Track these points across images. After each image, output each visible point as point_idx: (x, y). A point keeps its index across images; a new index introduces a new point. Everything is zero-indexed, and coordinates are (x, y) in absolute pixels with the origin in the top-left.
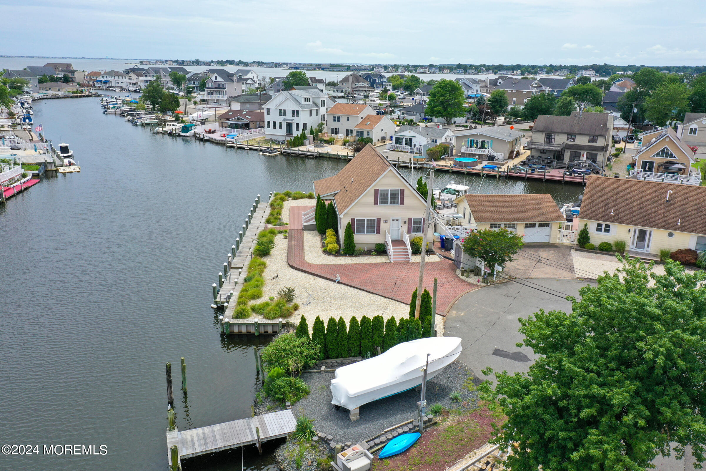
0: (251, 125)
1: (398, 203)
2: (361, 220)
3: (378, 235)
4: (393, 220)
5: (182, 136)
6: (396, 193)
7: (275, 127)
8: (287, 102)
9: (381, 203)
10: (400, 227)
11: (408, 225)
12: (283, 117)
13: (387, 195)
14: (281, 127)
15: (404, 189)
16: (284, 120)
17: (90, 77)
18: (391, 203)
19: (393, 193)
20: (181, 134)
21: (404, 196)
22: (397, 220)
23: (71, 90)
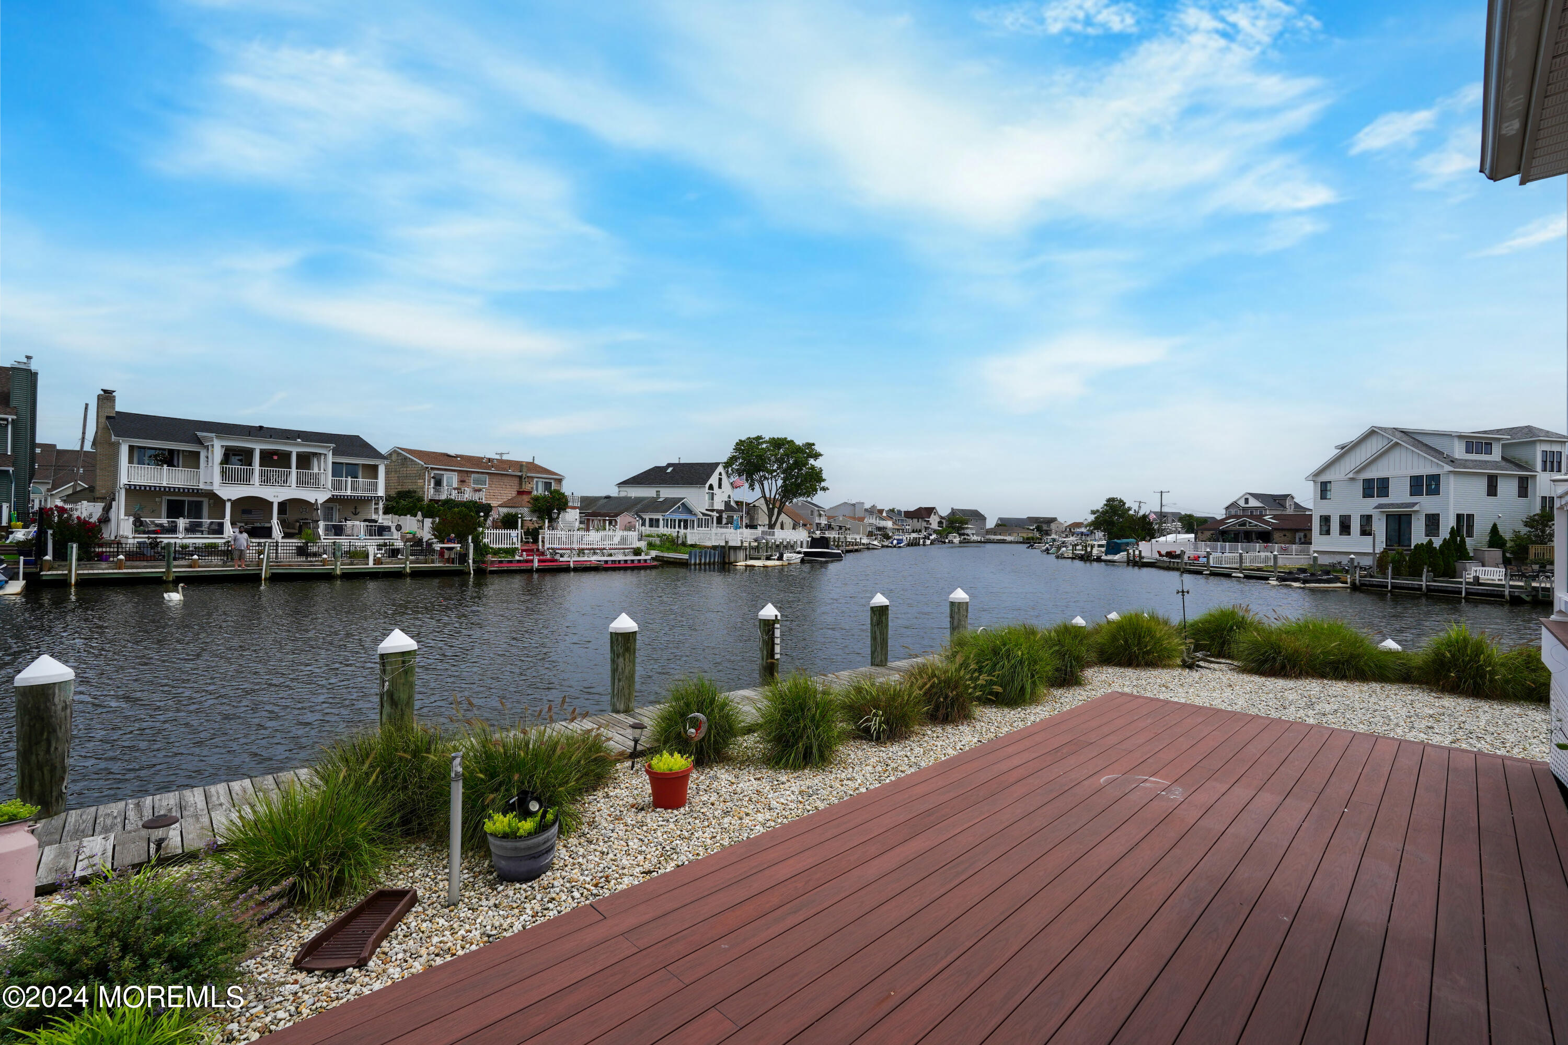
0: (1277, 535)
5: (1105, 561)
7: (1345, 528)
8: (1396, 455)
12: (1376, 501)
14: (1366, 531)
16: (1379, 506)
17: (1070, 529)
20: (1104, 557)
23: (1025, 535)
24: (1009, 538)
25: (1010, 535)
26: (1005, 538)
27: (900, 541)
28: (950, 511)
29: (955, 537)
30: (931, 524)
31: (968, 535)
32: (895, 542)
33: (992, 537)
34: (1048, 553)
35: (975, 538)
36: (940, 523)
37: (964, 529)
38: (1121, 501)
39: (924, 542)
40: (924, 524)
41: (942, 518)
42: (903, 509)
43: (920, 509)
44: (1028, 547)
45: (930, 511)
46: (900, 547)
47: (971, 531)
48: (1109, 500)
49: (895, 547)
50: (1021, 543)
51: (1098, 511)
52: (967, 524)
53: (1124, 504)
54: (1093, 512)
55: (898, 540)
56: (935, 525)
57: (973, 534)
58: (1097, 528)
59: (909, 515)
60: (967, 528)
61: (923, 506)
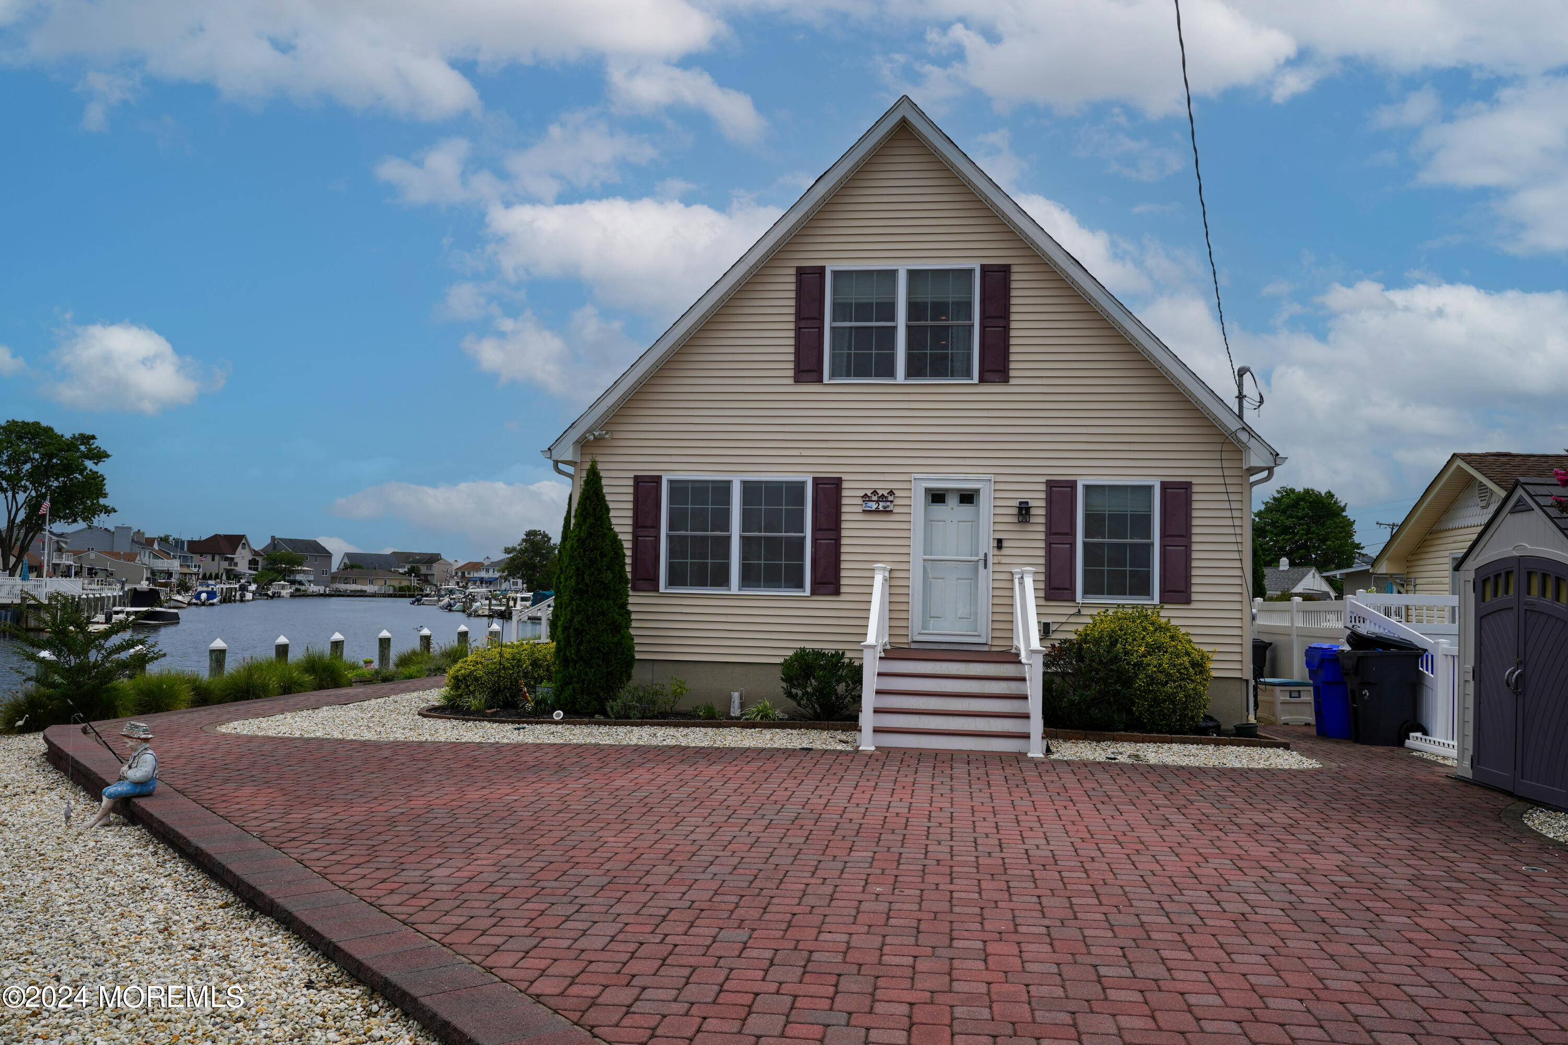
1: (968, 374)
2: (700, 490)
3: (825, 603)
4: (937, 497)
6: (951, 295)
9: (844, 368)
10: (986, 545)
11: (1050, 532)
13: (888, 310)
15: (1005, 270)
17: (463, 573)
18: (914, 370)
19: (928, 296)
21: (1005, 315)
22: (968, 498)
23: (396, 584)
24: (369, 588)
25: (371, 582)
26: (365, 588)
27: (211, 595)
28: (269, 541)
29: (283, 587)
30: (236, 564)
31: (301, 583)
32: (204, 596)
33: (343, 587)
34: (450, 610)
35: (313, 588)
36: (253, 563)
37: (293, 572)
38: (545, 536)
39: (243, 596)
40: (225, 565)
41: (256, 553)
42: (186, 537)
43: (216, 537)
44: (413, 603)
45: (235, 541)
46: (212, 604)
47: (305, 574)
48: (529, 534)
49: (203, 604)
50: (390, 596)
51: (514, 549)
52: (300, 564)
53: (550, 539)
54: (507, 551)
55: (207, 592)
56: (242, 566)
57: (309, 581)
58: (512, 574)
59: (198, 548)
60: (299, 572)
61: (222, 532)
